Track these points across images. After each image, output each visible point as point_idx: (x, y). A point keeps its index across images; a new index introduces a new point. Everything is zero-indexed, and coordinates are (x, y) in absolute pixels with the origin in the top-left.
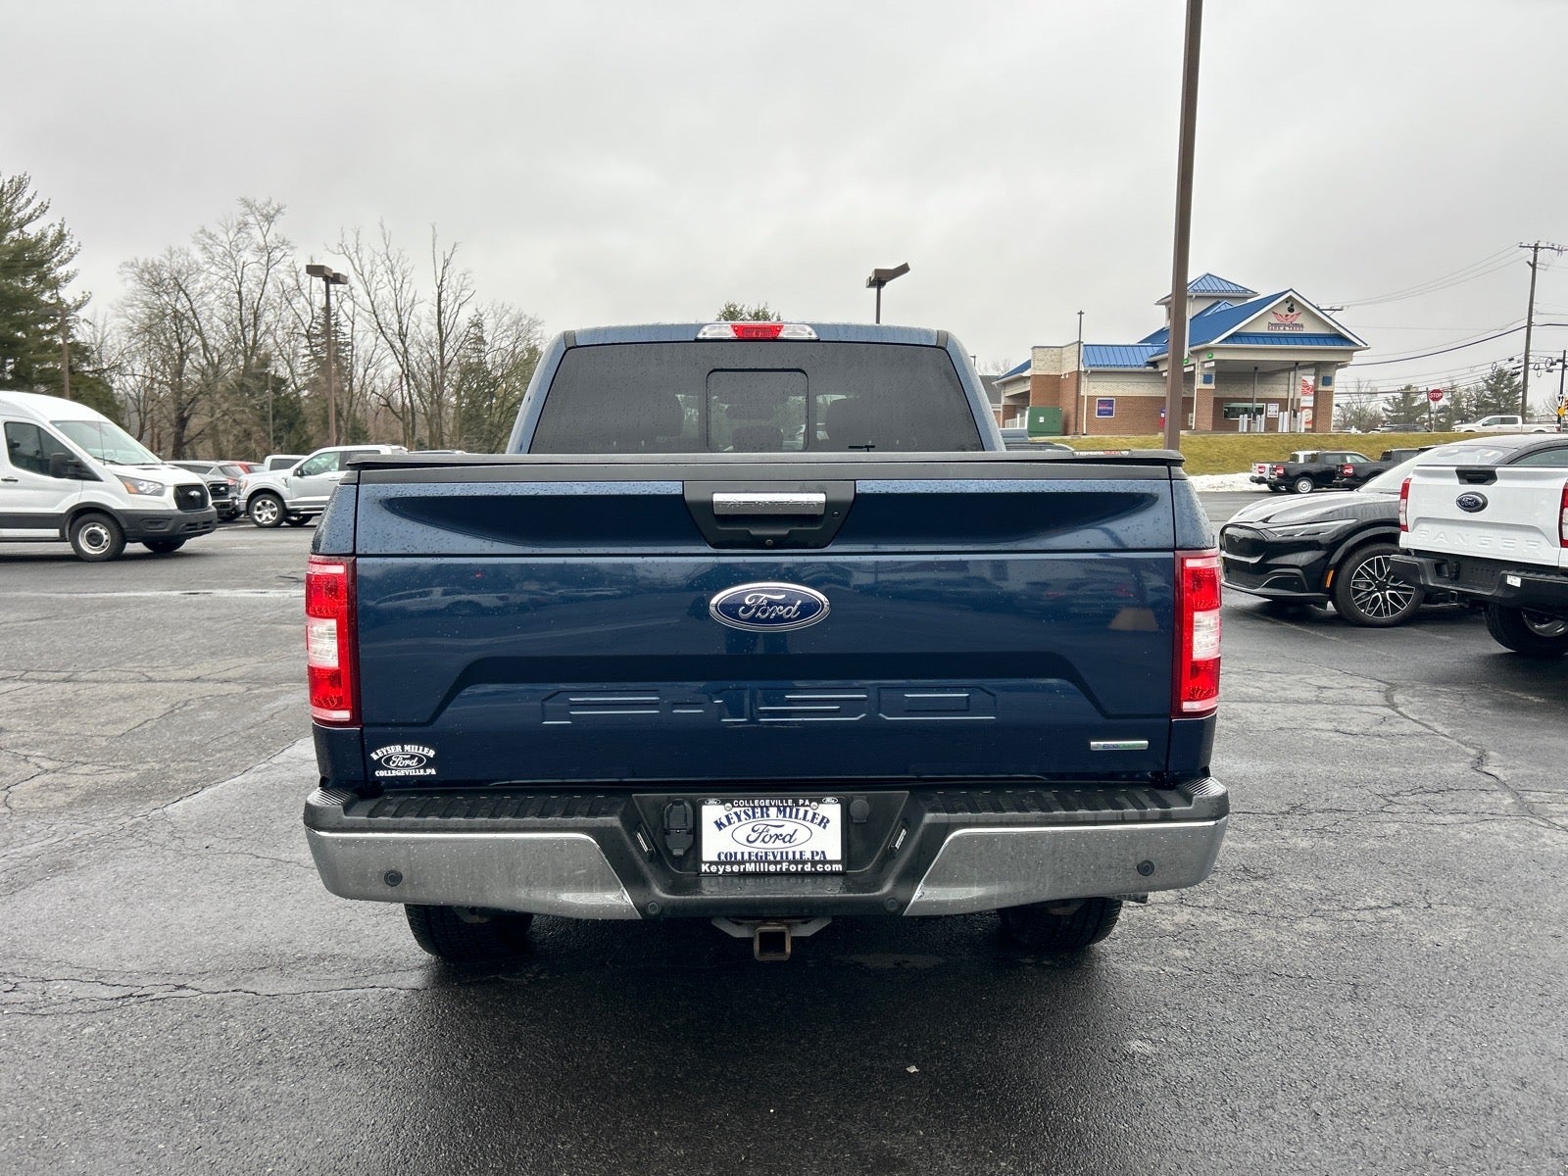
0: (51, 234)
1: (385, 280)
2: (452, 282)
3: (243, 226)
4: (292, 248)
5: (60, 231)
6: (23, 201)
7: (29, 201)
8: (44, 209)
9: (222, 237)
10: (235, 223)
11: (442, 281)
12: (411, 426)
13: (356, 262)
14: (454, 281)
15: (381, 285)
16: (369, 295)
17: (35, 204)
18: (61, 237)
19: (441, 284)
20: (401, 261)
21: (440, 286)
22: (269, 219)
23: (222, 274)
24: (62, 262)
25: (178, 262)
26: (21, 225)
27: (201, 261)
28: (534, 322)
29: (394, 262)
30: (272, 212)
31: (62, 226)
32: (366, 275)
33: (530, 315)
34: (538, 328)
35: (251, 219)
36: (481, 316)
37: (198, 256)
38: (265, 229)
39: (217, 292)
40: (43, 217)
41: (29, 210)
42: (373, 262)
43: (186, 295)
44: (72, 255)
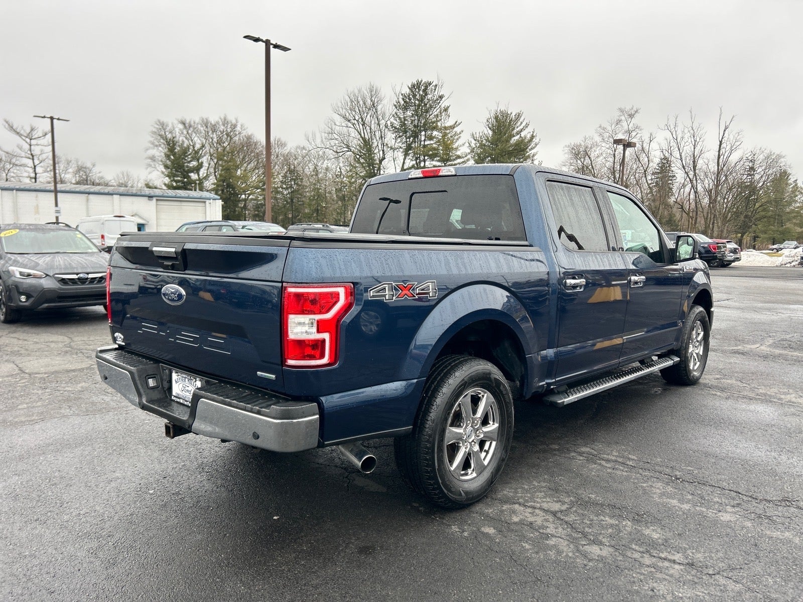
0: (529, 136)
1: (690, 141)
2: (730, 136)
3: (619, 122)
4: (641, 130)
5: (533, 135)
6: (519, 123)
7: (522, 123)
8: (527, 126)
9: (609, 128)
10: (616, 120)
11: (722, 138)
12: (694, 219)
13: (674, 133)
14: (731, 137)
15: (687, 144)
16: (679, 150)
17: (524, 124)
18: (533, 137)
19: (722, 140)
20: (699, 129)
21: (721, 142)
22: (631, 116)
23: (608, 146)
24: (532, 149)
25: (589, 143)
26: (519, 133)
27: (598, 141)
28: (779, 156)
29: (696, 131)
30: (633, 113)
31: (533, 132)
32: (679, 140)
33: (777, 152)
34: (782, 160)
35: (623, 118)
36: (754, 155)
37: (598, 139)
38: (629, 122)
39: (604, 155)
40: (527, 129)
41: (521, 127)
42: (683, 132)
43: (590, 158)
44: (536, 145)
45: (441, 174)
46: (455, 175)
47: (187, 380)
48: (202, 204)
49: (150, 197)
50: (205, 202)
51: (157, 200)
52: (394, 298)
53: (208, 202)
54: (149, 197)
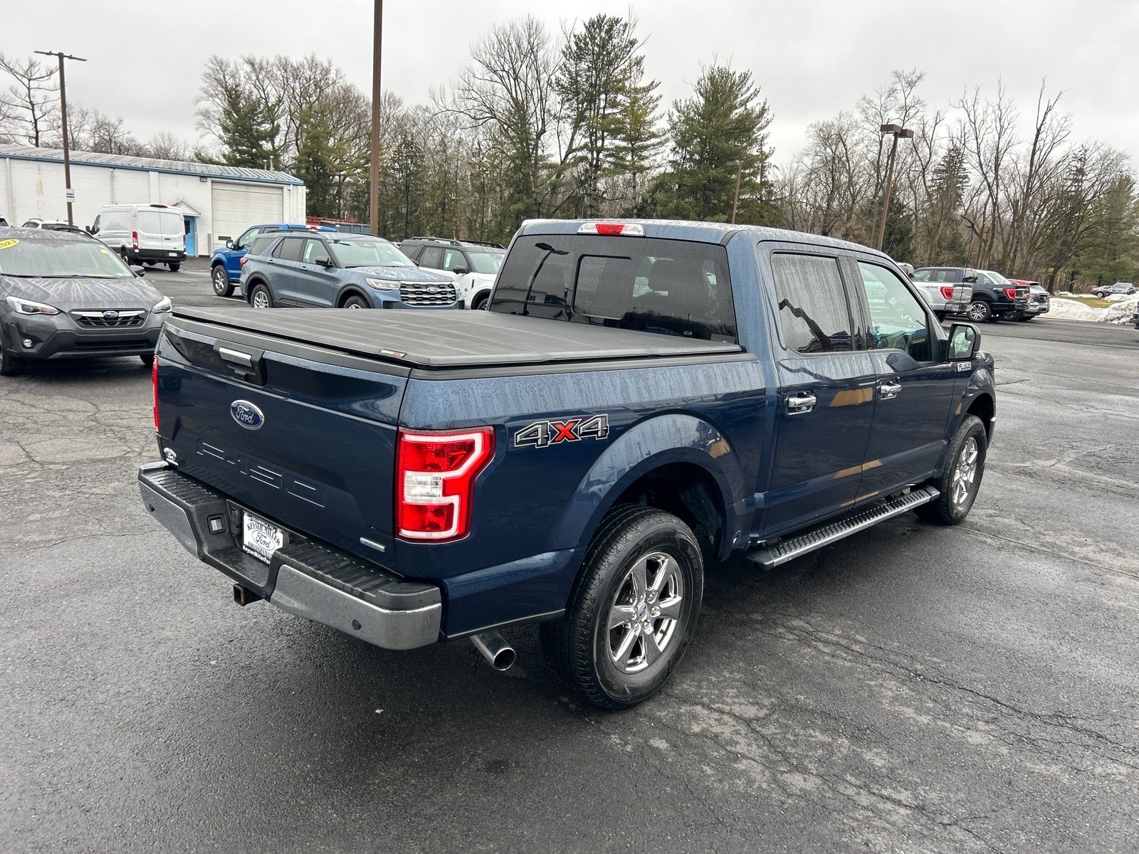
0: (758, 109)
1: (994, 126)
2: (1053, 122)
3: (893, 91)
4: (924, 106)
5: (763, 107)
6: (745, 89)
7: (749, 89)
8: (756, 93)
9: (877, 102)
10: (888, 90)
11: (1042, 124)
12: (988, 243)
13: (972, 114)
14: (1055, 123)
15: (990, 130)
16: (977, 139)
17: (752, 91)
18: (763, 111)
19: (1040, 127)
20: (1009, 110)
21: (1039, 131)
22: (911, 84)
23: (872, 129)
24: (761, 129)
25: (845, 123)
26: (744, 103)
27: (859, 120)
28: (1122, 156)
29: (1003, 111)
30: (914, 79)
31: (765, 104)
32: (977, 124)
33: (1119, 150)
34: (1125, 162)
35: (899, 87)
36: (1086, 151)
37: (858, 116)
38: (907, 93)
39: (866, 142)
40: (755, 98)
41: (748, 95)
42: (985, 112)
43: (845, 145)
44: (768, 123)
45: (623, 232)
46: (644, 237)
47: (263, 528)
48: (279, 192)
49: (203, 177)
50: (282, 188)
51: (213, 182)
52: (549, 443)
53: (286, 188)
54: (201, 177)
